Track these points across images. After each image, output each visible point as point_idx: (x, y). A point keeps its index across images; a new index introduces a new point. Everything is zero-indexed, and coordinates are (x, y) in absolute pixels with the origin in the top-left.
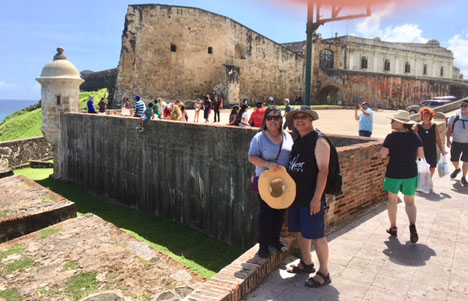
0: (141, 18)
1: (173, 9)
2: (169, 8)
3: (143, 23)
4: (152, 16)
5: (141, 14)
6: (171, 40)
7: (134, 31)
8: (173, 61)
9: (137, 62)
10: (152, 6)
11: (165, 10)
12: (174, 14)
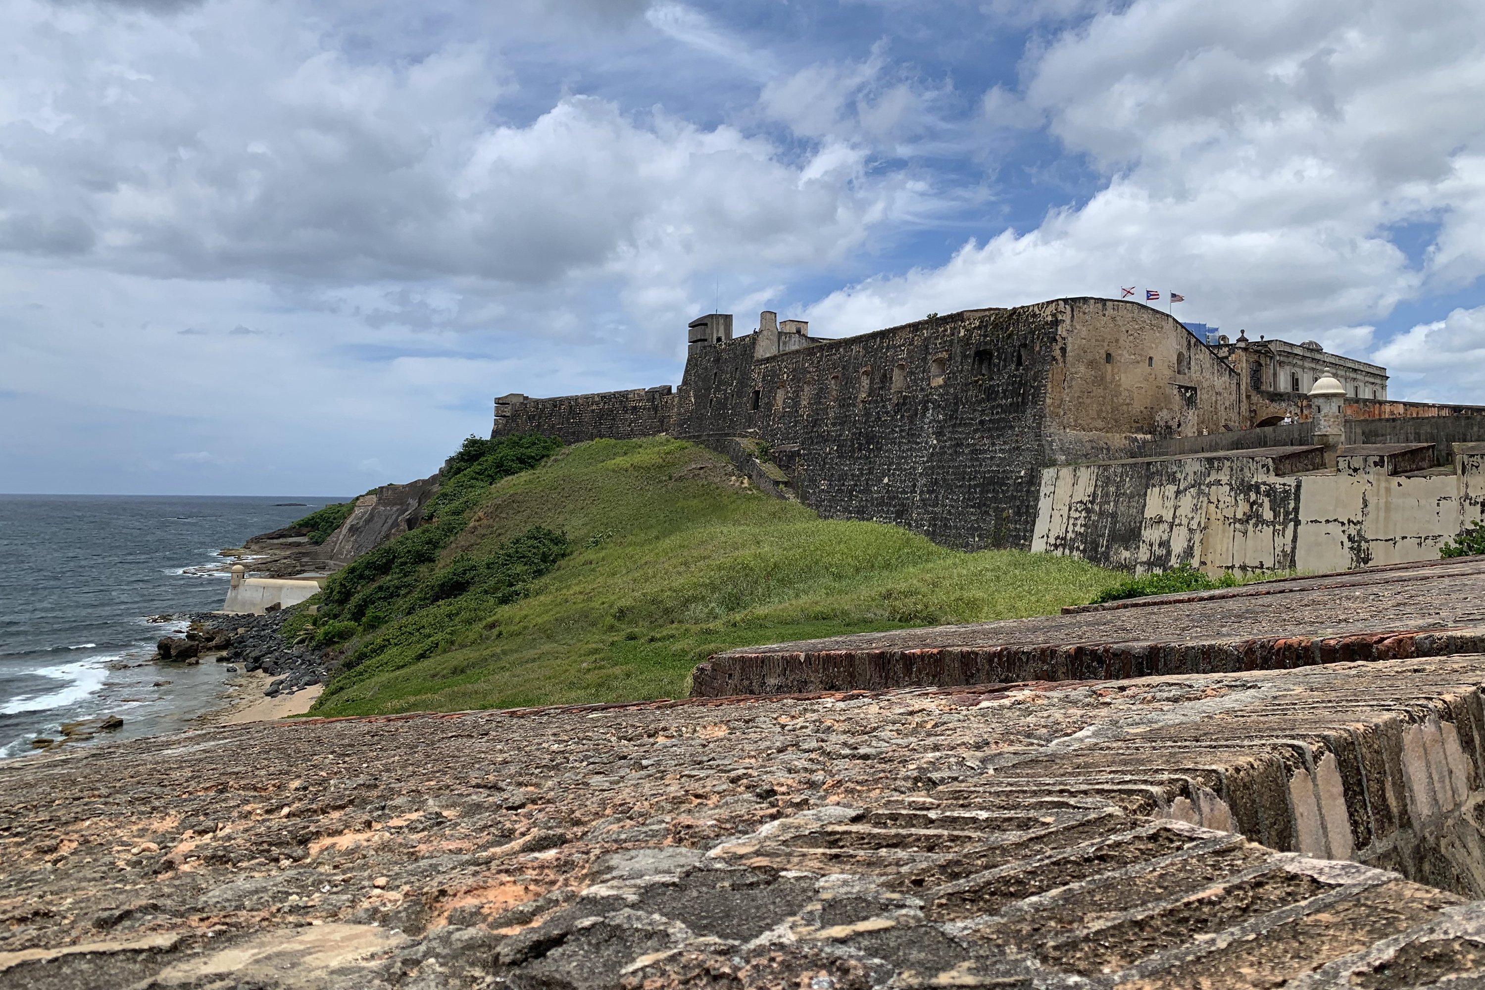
0: (1073, 316)
1: (1108, 303)
2: (1103, 301)
3: (1075, 323)
4: (1085, 313)
5: (1072, 311)
6: (1106, 348)
7: (1064, 334)
8: (1109, 377)
9: (1068, 378)
10: (1085, 300)
11: (1100, 306)
12: (1110, 312)
